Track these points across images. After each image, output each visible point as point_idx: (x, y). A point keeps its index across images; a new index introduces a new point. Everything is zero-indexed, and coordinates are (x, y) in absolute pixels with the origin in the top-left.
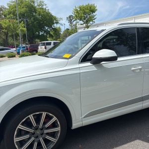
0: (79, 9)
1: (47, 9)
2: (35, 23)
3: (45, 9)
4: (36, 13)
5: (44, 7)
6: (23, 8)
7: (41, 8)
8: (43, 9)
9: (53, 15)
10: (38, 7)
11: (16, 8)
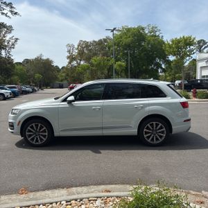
0: (171, 43)
1: (160, 35)
2: (142, 54)
3: (158, 36)
5: (157, 34)
6: (129, 37)
7: (152, 36)
8: (155, 36)
10: (149, 34)
11: (121, 38)
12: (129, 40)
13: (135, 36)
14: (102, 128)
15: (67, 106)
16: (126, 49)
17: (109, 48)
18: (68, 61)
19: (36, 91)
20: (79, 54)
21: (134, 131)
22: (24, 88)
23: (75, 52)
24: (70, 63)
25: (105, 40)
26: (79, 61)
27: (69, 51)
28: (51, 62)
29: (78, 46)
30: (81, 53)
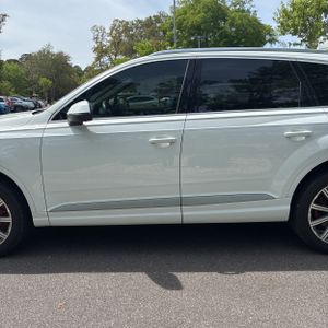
0: (289, 9)
1: (252, 10)
3: (248, 11)
4: (225, 21)
5: (246, 7)
6: (199, 12)
7: (238, 11)
9: (263, 22)
10: (232, 8)
11: (185, 13)
12: (198, 18)
13: (209, 9)
14: (181, 202)
15: (70, 132)
16: (193, 35)
17: (165, 33)
18: (95, 55)
19: (41, 107)
20: (113, 43)
21: (279, 210)
22: (19, 101)
23: (107, 41)
24: (98, 59)
25: (158, 19)
26: (113, 57)
27: (96, 39)
28: (67, 58)
29: (112, 29)
30: (116, 43)
